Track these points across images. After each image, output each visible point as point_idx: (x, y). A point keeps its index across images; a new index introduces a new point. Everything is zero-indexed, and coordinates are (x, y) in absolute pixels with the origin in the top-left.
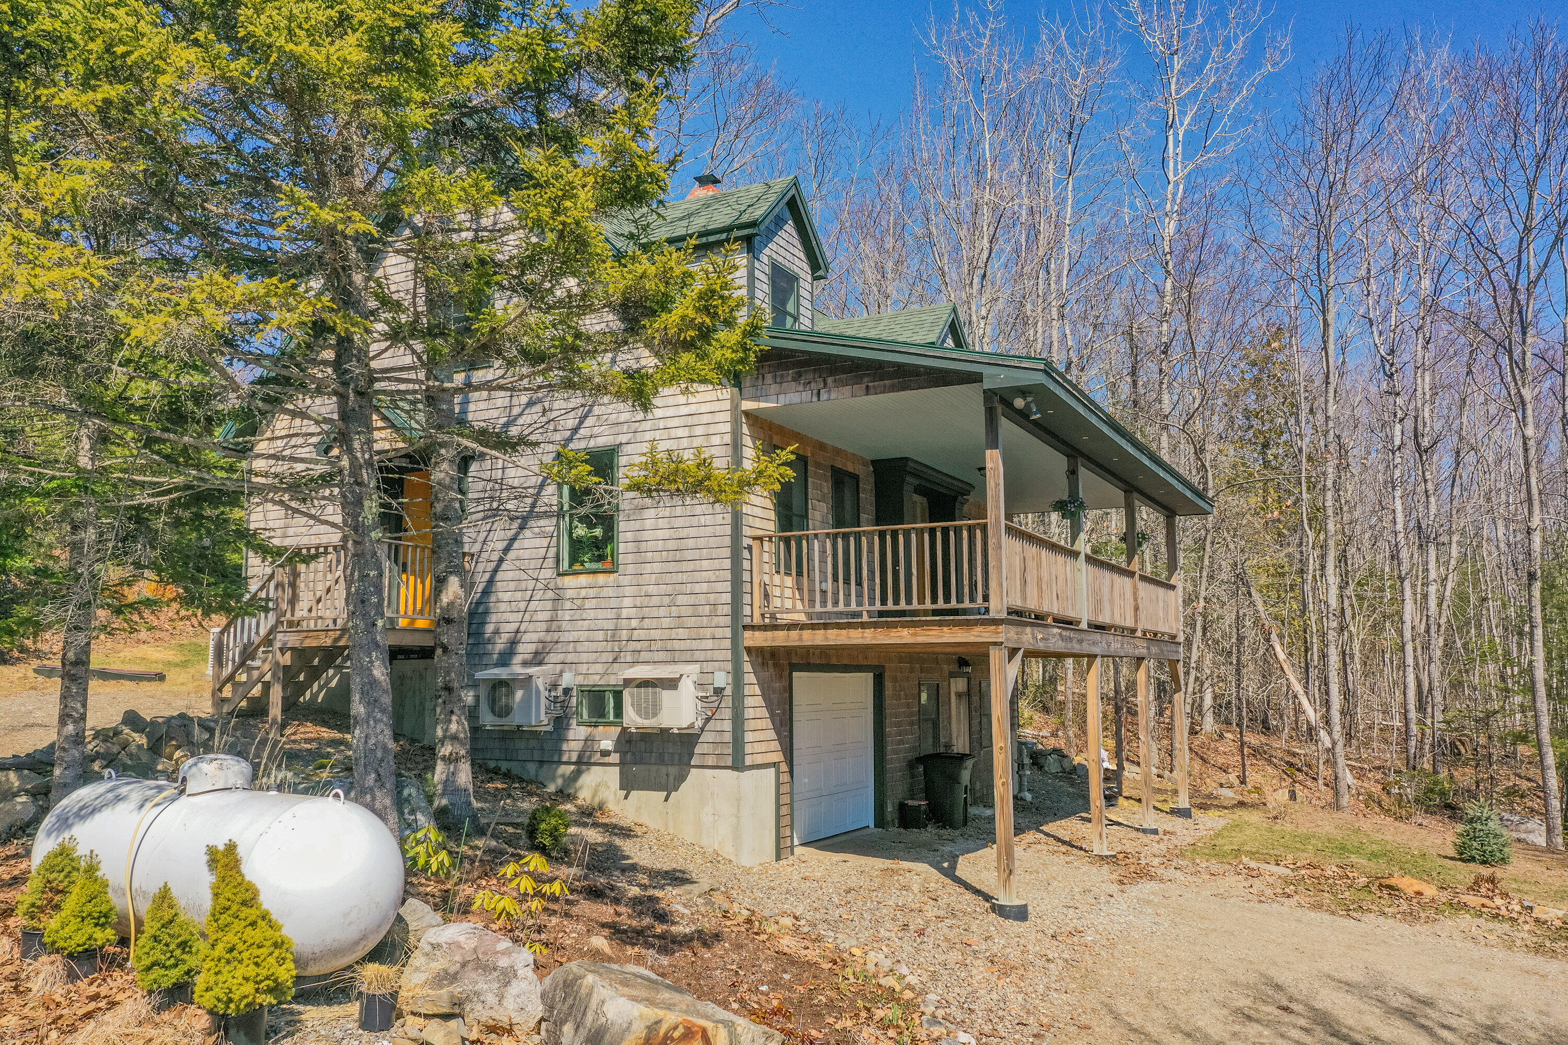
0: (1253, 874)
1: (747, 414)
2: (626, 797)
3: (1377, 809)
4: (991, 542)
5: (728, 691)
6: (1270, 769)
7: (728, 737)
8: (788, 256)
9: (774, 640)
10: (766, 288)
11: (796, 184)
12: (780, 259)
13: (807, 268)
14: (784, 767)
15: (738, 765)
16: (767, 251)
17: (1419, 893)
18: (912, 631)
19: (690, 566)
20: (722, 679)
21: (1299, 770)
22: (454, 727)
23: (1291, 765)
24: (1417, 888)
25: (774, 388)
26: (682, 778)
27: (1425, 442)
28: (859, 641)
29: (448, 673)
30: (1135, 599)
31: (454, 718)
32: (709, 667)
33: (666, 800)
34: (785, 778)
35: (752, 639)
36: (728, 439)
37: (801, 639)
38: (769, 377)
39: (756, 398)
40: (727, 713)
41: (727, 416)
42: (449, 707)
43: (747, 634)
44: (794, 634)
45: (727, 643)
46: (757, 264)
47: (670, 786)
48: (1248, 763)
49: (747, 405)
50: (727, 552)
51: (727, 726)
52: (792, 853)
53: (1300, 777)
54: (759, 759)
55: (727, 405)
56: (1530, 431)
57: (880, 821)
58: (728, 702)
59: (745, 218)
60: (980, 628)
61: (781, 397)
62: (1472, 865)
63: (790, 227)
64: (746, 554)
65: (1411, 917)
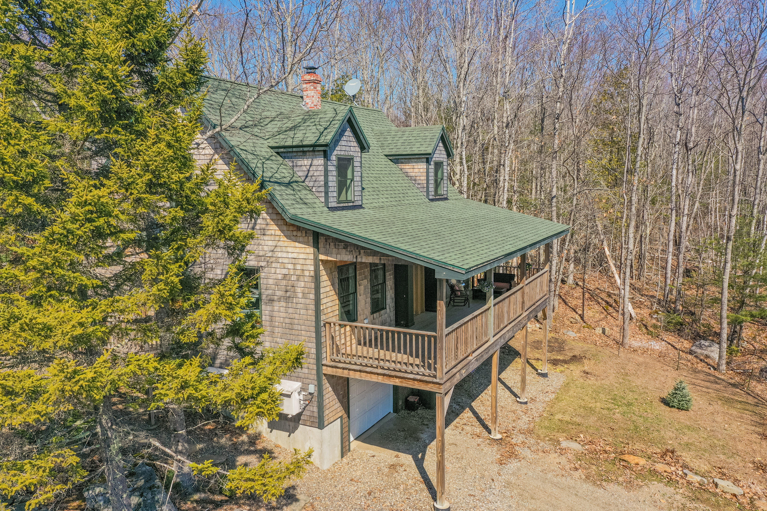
0: (562, 452)
1: (322, 261)
2: (271, 432)
3: (644, 330)
4: (438, 345)
5: (316, 394)
6: (596, 307)
7: (316, 415)
8: (348, 149)
9: (336, 372)
10: (335, 173)
11: (351, 111)
12: (343, 153)
13: (358, 149)
14: (345, 416)
15: (321, 426)
16: (335, 153)
17: (637, 464)
18: (400, 380)
19: (297, 333)
20: (312, 388)
21: (611, 306)
22: (180, 448)
23: (607, 303)
24: (636, 461)
25: (334, 250)
26: (296, 428)
27: (691, 145)
28: (376, 381)
29: (175, 424)
30: (523, 298)
31: (180, 444)
32: (307, 381)
33: (289, 436)
34: (346, 420)
35: (326, 370)
36: (312, 273)
37: (349, 375)
38: (332, 244)
39: (326, 254)
40: (315, 404)
41: (312, 262)
42: (177, 439)
43: (324, 368)
44: (346, 372)
45: (314, 372)
46: (329, 163)
47: (291, 431)
48: (586, 303)
49: (322, 257)
50: (313, 329)
51: (315, 409)
52: (349, 450)
53: (611, 310)
54: (332, 419)
55: (312, 257)
56: (738, 167)
57: (396, 410)
58: (315, 399)
59: (321, 141)
60: (432, 385)
61: (339, 256)
62: (673, 409)
63: (348, 133)
64: (323, 329)
65: (629, 485)
